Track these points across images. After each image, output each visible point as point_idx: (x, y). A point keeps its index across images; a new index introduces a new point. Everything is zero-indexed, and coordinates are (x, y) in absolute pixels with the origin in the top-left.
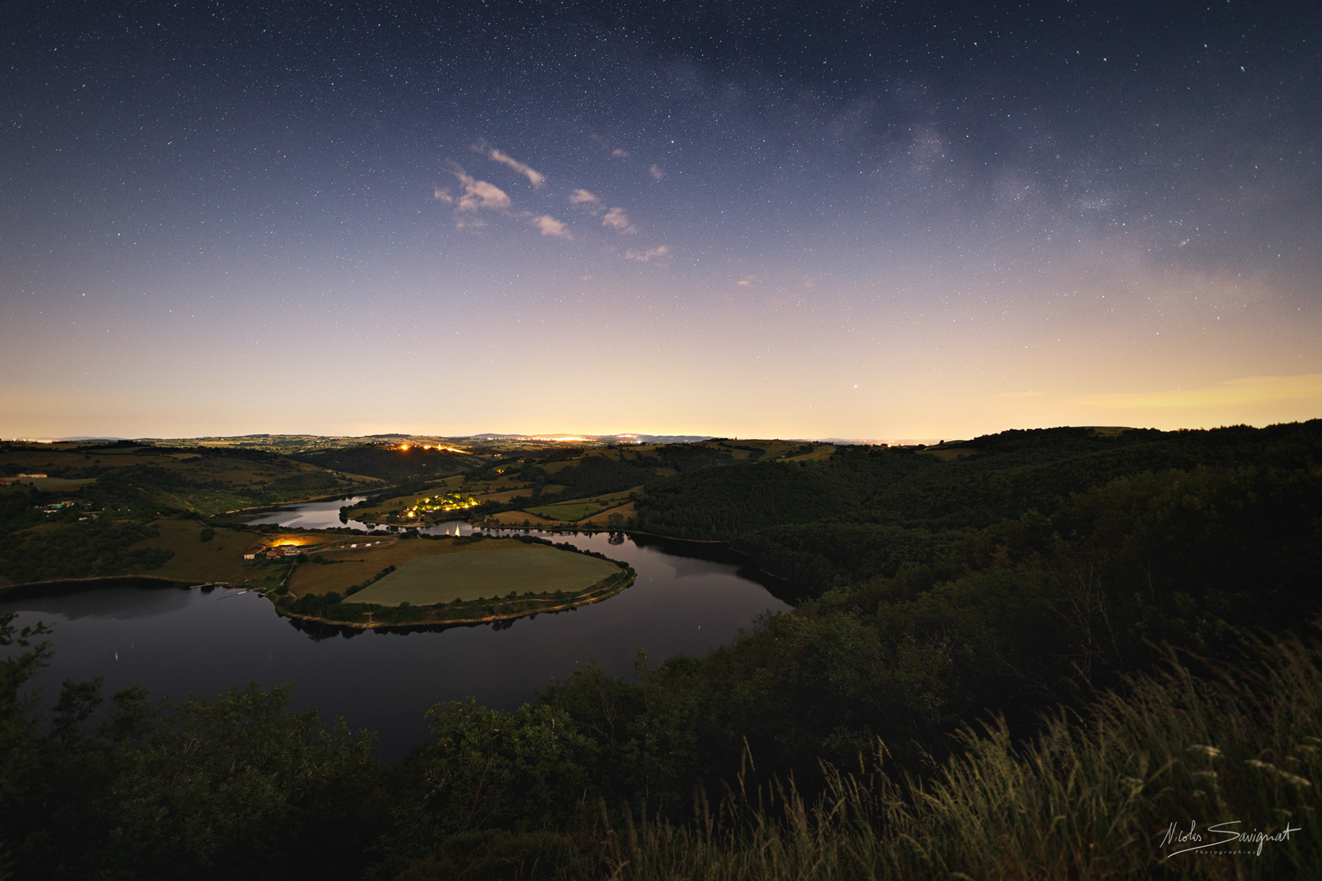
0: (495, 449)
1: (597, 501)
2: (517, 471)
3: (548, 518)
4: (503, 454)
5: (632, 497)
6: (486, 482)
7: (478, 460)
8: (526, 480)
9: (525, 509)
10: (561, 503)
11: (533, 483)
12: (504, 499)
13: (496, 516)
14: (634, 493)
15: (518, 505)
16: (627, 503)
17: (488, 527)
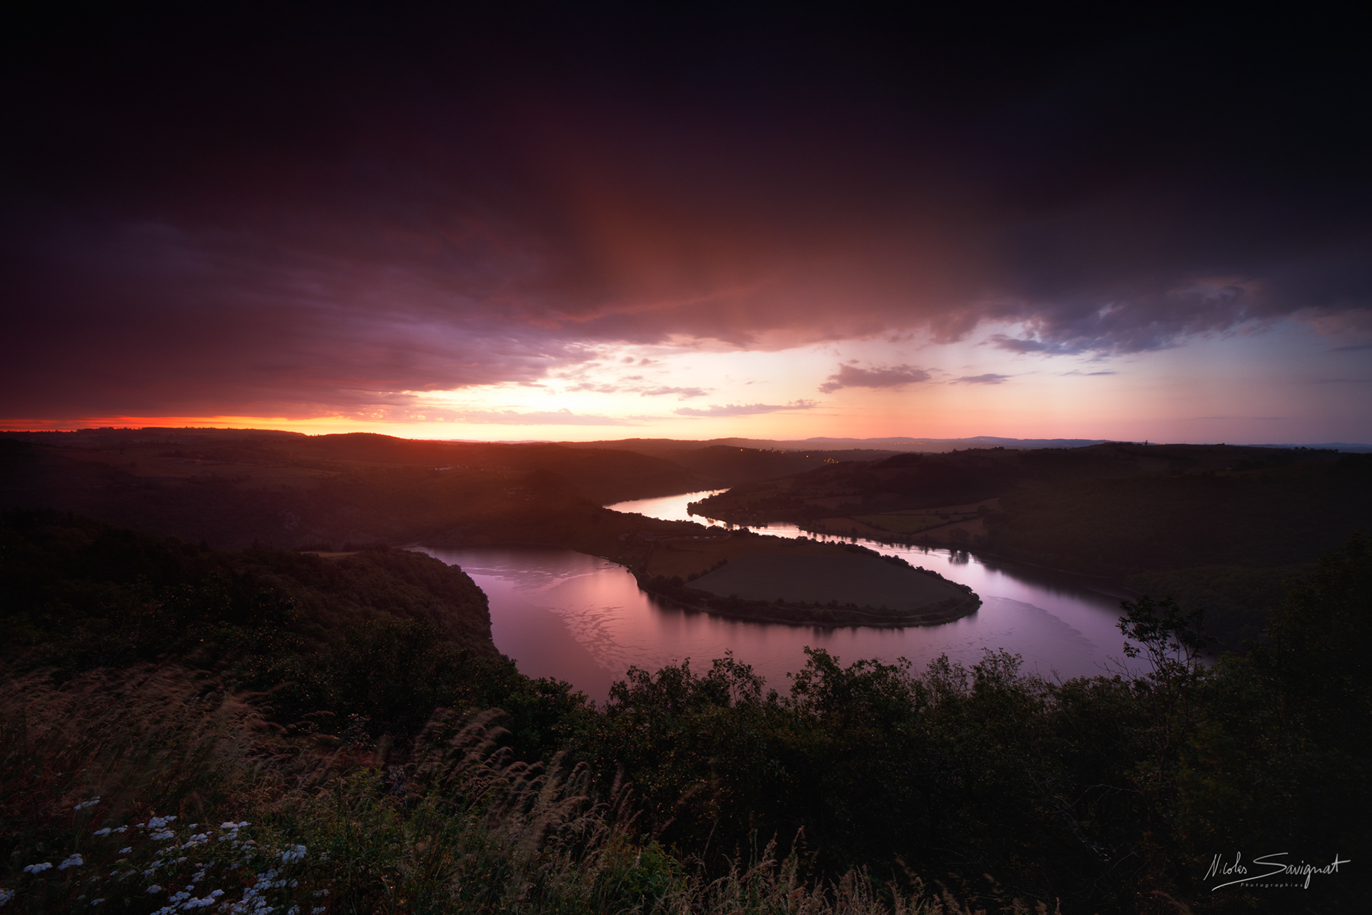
0: (827, 452)
1: (937, 514)
3: (877, 527)
5: (982, 512)
8: (855, 487)
9: (853, 517)
10: (892, 513)
11: (865, 491)
12: (831, 504)
14: (985, 506)
15: (847, 511)
16: (976, 518)
17: (816, 531)
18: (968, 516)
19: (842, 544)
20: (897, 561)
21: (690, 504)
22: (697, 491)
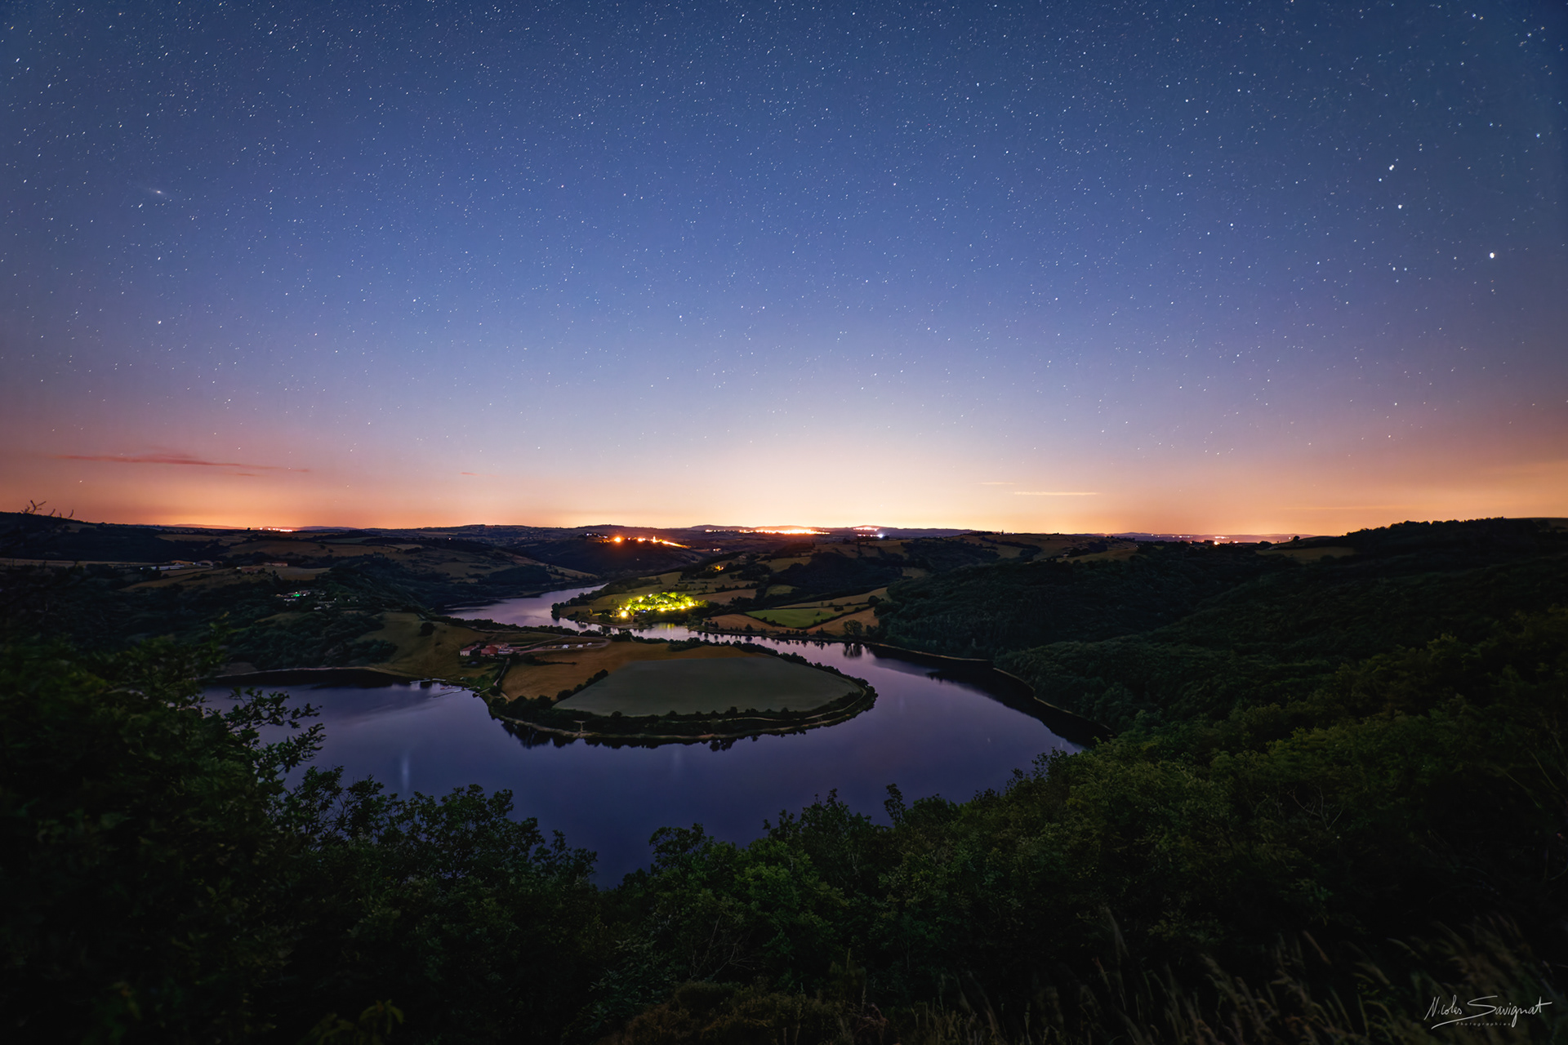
0: (714, 542)
1: (831, 605)
2: (738, 567)
3: (773, 624)
4: (722, 547)
5: (873, 602)
6: (704, 580)
7: (695, 555)
8: (749, 579)
9: (748, 613)
10: (788, 607)
11: (756, 582)
12: (724, 600)
13: (715, 619)
14: (875, 596)
15: (740, 607)
16: (867, 608)
17: (707, 631)
18: (860, 607)
19: (737, 644)
20: (795, 659)
21: (555, 606)
22: (563, 588)
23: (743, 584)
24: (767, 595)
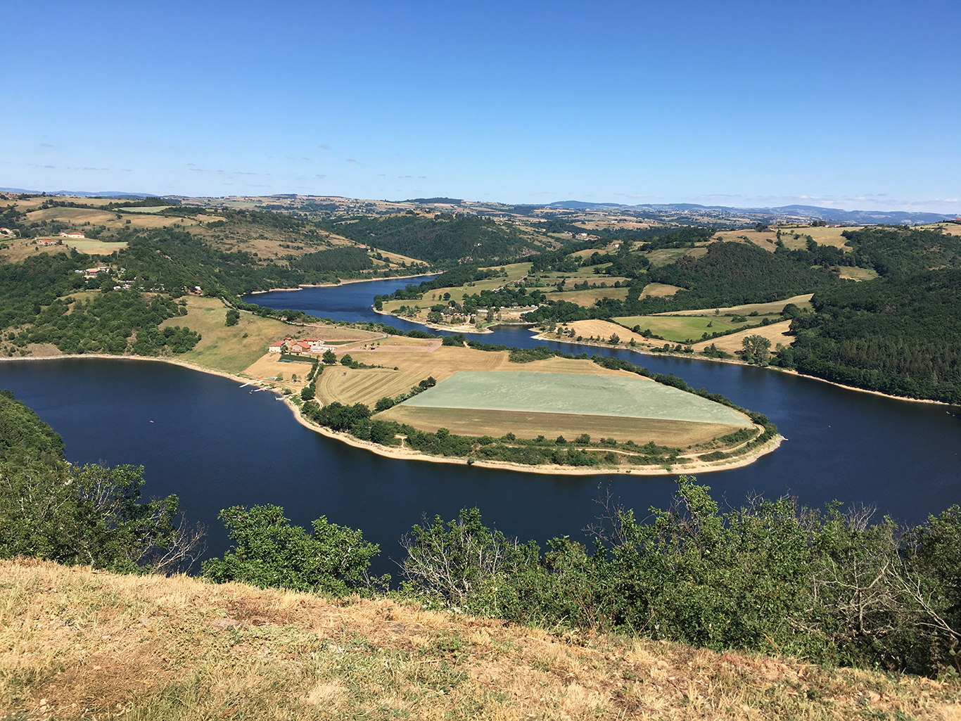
0: (578, 225)
1: (727, 314)
2: (608, 258)
3: (646, 334)
4: (589, 232)
5: (788, 312)
6: (560, 274)
7: (552, 241)
8: (620, 275)
9: (614, 319)
10: (669, 313)
11: (630, 279)
12: (586, 301)
13: (571, 326)
14: (791, 305)
15: (604, 311)
16: (779, 321)
18: (770, 318)
23: (611, 281)
24: (642, 296)
